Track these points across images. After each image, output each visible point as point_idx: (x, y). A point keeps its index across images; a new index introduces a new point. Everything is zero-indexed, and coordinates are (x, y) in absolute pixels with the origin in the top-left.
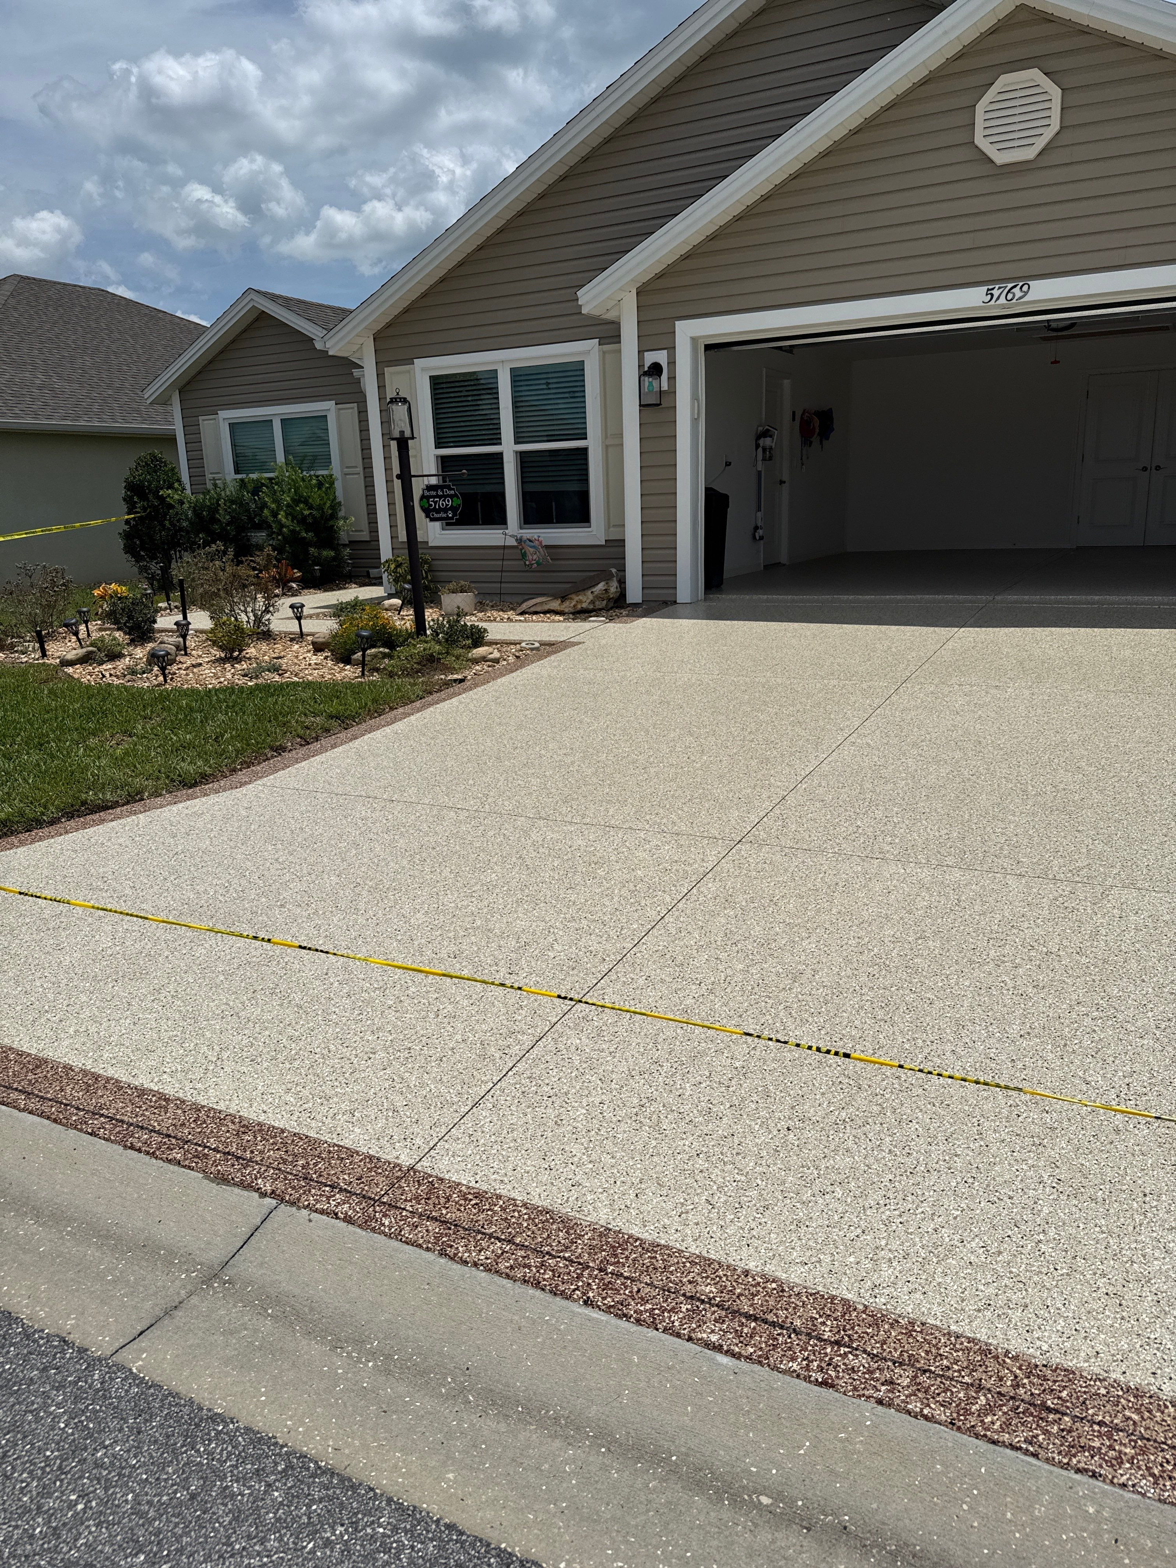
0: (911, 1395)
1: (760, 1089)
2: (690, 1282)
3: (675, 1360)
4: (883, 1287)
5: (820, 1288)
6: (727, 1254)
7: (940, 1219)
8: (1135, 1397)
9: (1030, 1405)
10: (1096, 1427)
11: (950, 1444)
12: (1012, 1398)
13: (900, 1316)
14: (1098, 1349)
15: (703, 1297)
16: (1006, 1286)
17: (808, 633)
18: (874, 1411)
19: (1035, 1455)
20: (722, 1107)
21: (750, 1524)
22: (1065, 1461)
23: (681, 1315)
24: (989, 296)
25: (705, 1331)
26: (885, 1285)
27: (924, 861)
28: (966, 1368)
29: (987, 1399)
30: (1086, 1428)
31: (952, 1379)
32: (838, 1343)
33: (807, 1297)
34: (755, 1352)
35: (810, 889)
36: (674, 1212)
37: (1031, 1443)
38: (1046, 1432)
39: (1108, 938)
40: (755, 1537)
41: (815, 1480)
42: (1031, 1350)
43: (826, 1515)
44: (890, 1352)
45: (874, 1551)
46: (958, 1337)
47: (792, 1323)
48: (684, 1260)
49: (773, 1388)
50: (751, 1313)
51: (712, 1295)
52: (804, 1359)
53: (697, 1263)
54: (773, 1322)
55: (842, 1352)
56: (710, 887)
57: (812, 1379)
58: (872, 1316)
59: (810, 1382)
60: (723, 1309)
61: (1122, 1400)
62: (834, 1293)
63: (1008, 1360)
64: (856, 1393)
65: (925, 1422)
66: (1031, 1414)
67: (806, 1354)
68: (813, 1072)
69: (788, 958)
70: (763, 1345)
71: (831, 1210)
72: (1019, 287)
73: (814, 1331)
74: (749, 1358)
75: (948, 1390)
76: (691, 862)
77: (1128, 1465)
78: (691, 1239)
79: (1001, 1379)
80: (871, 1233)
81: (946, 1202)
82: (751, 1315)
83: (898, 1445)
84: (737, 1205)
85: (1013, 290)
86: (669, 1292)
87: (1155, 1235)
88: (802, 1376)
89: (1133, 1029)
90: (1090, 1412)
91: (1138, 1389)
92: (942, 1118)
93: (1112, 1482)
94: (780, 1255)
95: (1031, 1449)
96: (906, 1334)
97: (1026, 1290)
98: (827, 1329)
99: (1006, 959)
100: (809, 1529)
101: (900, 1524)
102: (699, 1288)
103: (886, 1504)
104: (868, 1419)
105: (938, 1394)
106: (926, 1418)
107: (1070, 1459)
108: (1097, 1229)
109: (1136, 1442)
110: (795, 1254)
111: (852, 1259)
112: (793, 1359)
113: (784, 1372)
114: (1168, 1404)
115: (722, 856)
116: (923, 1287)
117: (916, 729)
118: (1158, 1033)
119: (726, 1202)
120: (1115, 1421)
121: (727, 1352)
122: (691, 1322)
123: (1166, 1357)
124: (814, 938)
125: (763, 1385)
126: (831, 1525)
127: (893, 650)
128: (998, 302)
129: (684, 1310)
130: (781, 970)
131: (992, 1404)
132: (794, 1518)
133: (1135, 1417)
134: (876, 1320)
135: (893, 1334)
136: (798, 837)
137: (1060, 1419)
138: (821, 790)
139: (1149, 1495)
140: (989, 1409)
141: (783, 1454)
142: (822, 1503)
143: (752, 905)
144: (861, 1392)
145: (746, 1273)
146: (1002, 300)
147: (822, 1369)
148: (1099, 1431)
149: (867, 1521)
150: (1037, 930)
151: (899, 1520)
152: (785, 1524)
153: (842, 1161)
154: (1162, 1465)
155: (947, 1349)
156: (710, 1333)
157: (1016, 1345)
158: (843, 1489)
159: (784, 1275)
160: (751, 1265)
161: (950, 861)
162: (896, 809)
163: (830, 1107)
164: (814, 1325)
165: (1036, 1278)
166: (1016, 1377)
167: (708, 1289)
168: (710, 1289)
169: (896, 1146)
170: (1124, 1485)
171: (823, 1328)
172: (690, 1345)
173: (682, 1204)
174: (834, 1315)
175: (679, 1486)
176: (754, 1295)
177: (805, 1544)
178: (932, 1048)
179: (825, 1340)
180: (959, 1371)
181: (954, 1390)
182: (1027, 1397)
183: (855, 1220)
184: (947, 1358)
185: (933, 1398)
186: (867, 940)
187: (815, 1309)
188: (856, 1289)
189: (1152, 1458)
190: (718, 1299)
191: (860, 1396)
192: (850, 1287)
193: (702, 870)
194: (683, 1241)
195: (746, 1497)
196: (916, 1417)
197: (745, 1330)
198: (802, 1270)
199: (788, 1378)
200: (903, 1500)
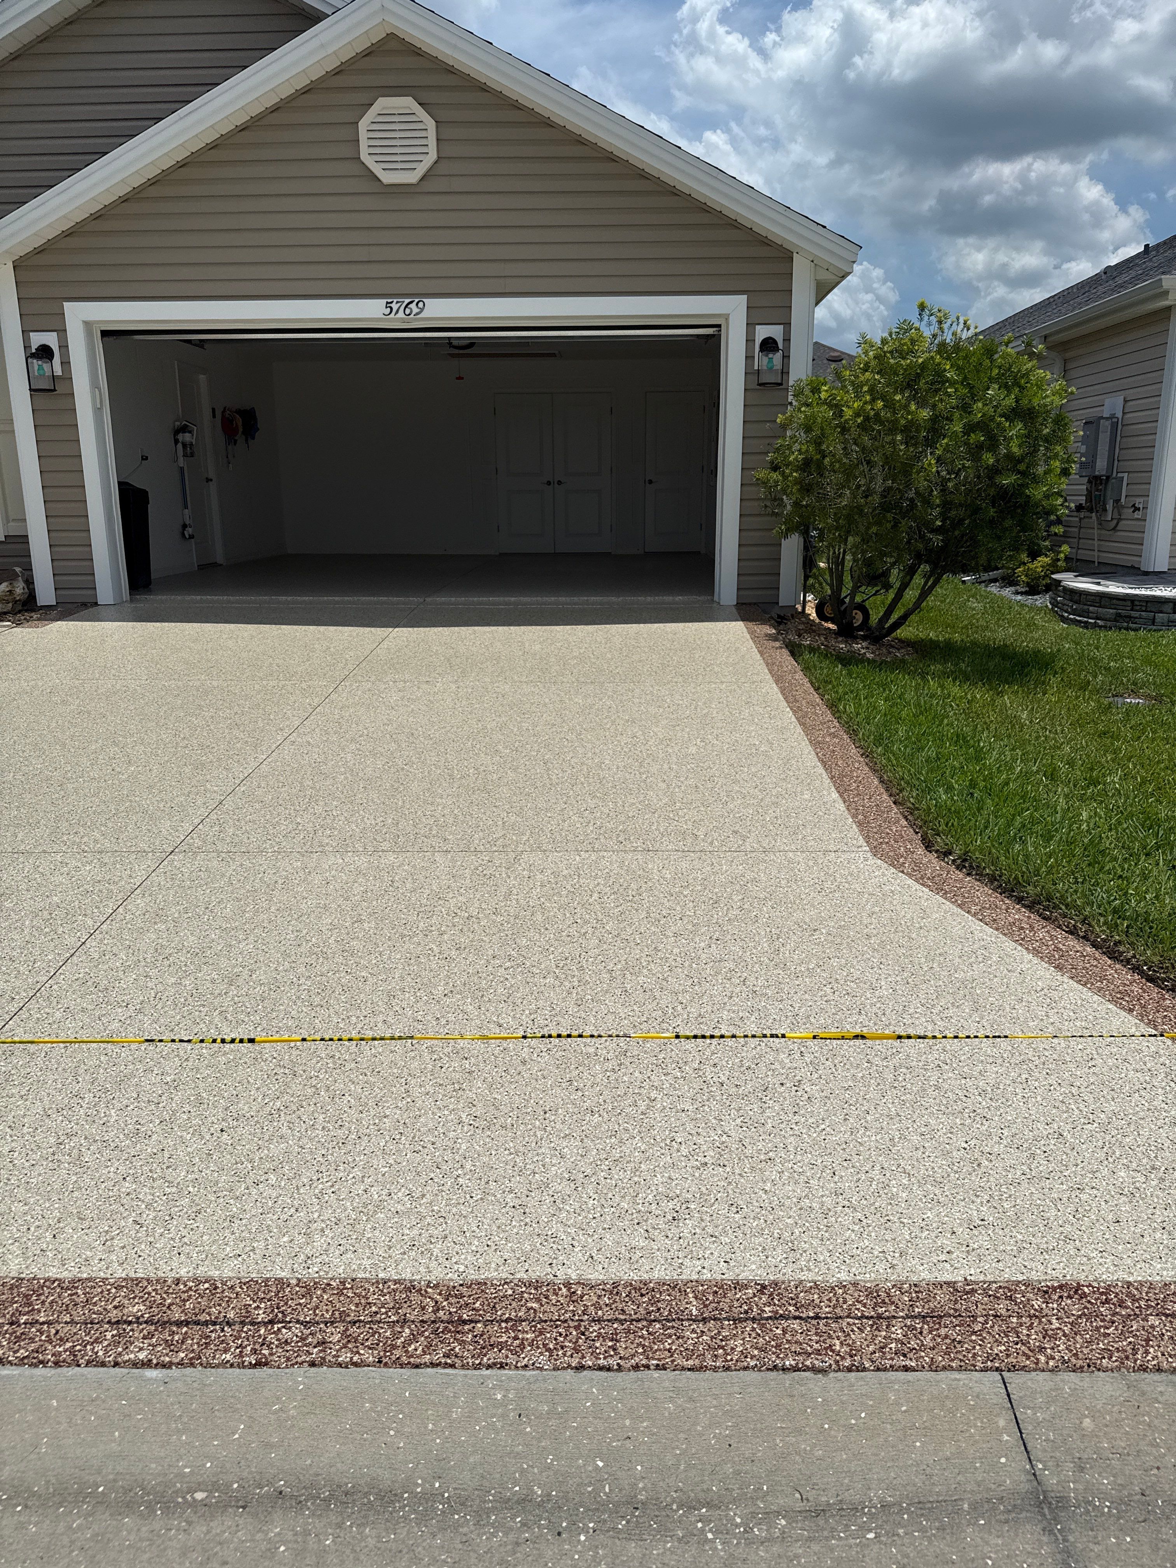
0: (342, 1348)
1: (192, 1099)
2: (116, 1307)
3: (100, 1391)
4: (316, 1257)
5: (254, 1275)
6: (156, 1269)
7: (370, 1179)
8: (536, 1289)
9: (448, 1323)
10: (503, 1325)
11: (377, 1381)
12: (433, 1322)
13: (331, 1279)
14: (505, 1257)
15: (130, 1319)
16: (429, 1224)
17: (246, 634)
18: (306, 1374)
19: (453, 1366)
20: (151, 1125)
21: (184, 1524)
22: (477, 1362)
23: (105, 1343)
24: (389, 309)
25: (132, 1352)
26: (318, 1254)
27: (361, 849)
28: (393, 1308)
29: (412, 1330)
30: (496, 1328)
31: (379, 1322)
32: (272, 1322)
33: (241, 1287)
34: (186, 1355)
35: (248, 891)
36: (98, 1242)
37: (448, 1357)
38: (462, 1343)
39: (519, 897)
40: (189, 1534)
41: (250, 1458)
42: (450, 1275)
43: (262, 1488)
44: (323, 1315)
45: (309, 1504)
46: (385, 1283)
47: (225, 1317)
48: (109, 1287)
49: (205, 1385)
50: (183, 1318)
51: (140, 1314)
52: (237, 1348)
53: (123, 1286)
54: (207, 1321)
55: (276, 1329)
56: (139, 902)
57: (246, 1364)
58: (305, 1287)
59: (244, 1367)
60: (152, 1325)
61: (525, 1295)
62: (268, 1276)
63: (429, 1290)
64: (289, 1363)
65: (355, 1369)
66: (450, 1331)
67: (239, 1342)
68: (248, 1070)
69: (223, 963)
70: (195, 1347)
71: (265, 1198)
72: (415, 303)
73: (247, 1317)
74: (180, 1364)
75: (376, 1333)
76: (117, 879)
77: (529, 1348)
78: (116, 1264)
79: (423, 1308)
80: (305, 1209)
81: (375, 1162)
82: (182, 1322)
83: (330, 1397)
84: (167, 1218)
85: (410, 306)
86: (92, 1323)
87: (552, 1145)
88: (235, 1364)
89: (538, 971)
90: (499, 1313)
91: (537, 1281)
92: (372, 1085)
93: (517, 1367)
94: (212, 1254)
95: (449, 1361)
96: (337, 1294)
97: (446, 1223)
98: (261, 1312)
99: (433, 929)
100: (244, 1507)
101: (333, 1470)
102: (125, 1311)
103: (319, 1457)
104: (300, 1383)
105: (367, 1340)
106: (356, 1365)
107: (482, 1359)
108: (507, 1152)
109: (535, 1326)
110: (228, 1249)
111: (286, 1239)
112: (226, 1351)
113: (217, 1366)
114: (561, 1286)
115: (152, 869)
116: (354, 1247)
117: (354, 725)
118: (557, 971)
119: (155, 1218)
120: (520, 1314)
121: (157, 1365)
122: (116, 1347)
123: (560, 1247)
124: (251, 938)
125: (195, 1385)
126: (268, 1495)
127: (332, 649)
128: (397, 316)
129: (109, 1337)
130: (216, 977)
131: (415, 1333)
132: (230, 1501)
133: (535, 1305)
134: (308, 1288)
135: (325, 1297)
136: (237, 840)
137: (474, 1327)
138: (259, 792)
139: (546, 1367)
140: (413, 1338)
141: (217, 1445)
142: (258, 1477)
143: (186, 916)
144: (295, 1361)
145: (177, 1281)
146: (401, 314)
147: (256, 1350)
148: (506, 1327)
149: (302, 1478)
150: (460, 898)
151: (331, 1467)
152: (220, 1511)
153: (276, 1149)
154: (556, 1339)
155: (376, 1297)
156: (138, 1352)
157: (437, 1274)
158: (278, 1457)
159: (217, 1272)
160: (183, 1272)
161: (385, 845)
162: (335, 803)
163: (264, 1099)
164: (247, 1312)
165: (454, 1210)
166: (437, 1302)
167: (135, 1309)
168: (137, 1309)
169: (329, 1122)
170: (526, 1366)
171: (256, 1312)
172: (117, 1369)
173: (107, 1232)
174: (268, 1297)
175: (107, 1514)
176: (184, 1301)
177: (241, 1522)
178: (365, 1022)
179: (259, 1323)
180: (386, 1313)
181: (381, 1331)
182: (445, 1318)
183: (289, 1201)
184: (375, 1304)
185: (362, 1344)
186: (305, 932)
187: (249, 1296)
188: (289, 1266)
189: (548, 1335)
190: (147, 1316)
191: (292, 1365)
192: (283, 1266)
193: (128, 887)
194: (107, 1268)
195: (180, 1500)
196: (347, 1367)
197: (176, 1338)
198: (236, 1262)
199: (221, 1370)
200: (335, 1446)
